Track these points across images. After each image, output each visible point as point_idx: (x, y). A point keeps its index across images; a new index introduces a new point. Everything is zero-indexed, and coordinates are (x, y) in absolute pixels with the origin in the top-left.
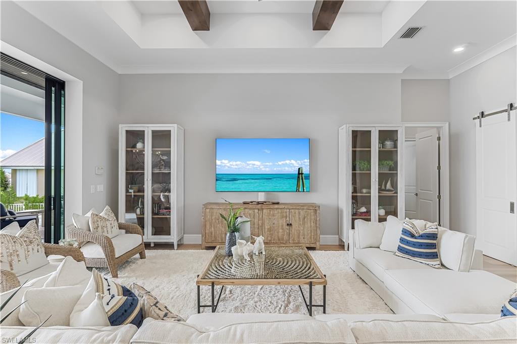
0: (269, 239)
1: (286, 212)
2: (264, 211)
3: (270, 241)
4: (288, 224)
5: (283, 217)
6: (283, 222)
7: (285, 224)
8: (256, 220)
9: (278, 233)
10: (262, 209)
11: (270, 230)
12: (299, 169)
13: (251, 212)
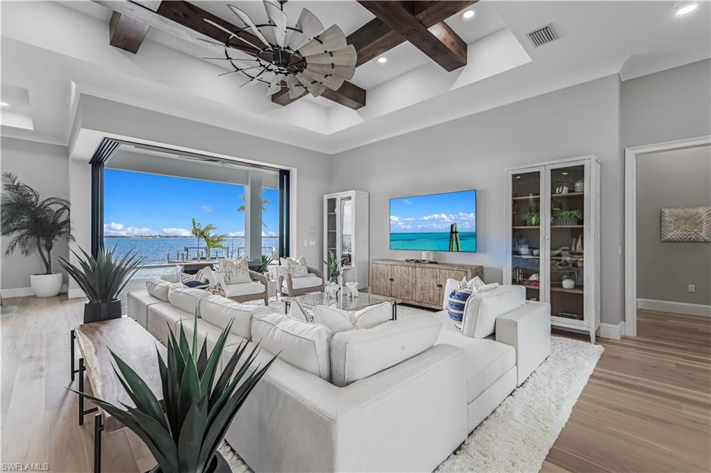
0: (421, 298)
1: (437, 272)
2: (417, 269)
3: (422, 300)
4: (438, 285)
5: (434, 277)
6: (433, 282)
7: (435, 285)
8: (410, 278)
9: (429, 292)
10: (416, 267)
11: (422, 289)
12: (452, 225)
13: (406, 269)
